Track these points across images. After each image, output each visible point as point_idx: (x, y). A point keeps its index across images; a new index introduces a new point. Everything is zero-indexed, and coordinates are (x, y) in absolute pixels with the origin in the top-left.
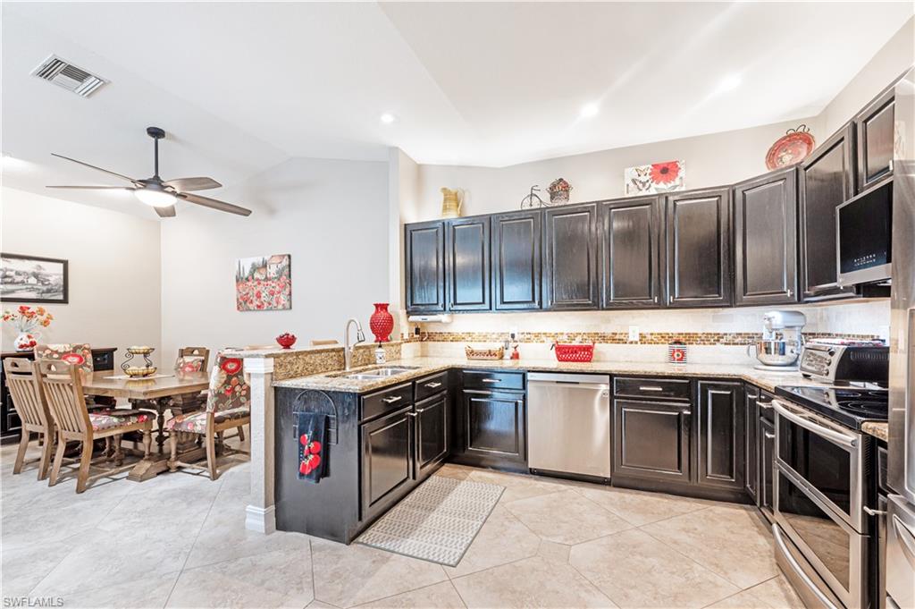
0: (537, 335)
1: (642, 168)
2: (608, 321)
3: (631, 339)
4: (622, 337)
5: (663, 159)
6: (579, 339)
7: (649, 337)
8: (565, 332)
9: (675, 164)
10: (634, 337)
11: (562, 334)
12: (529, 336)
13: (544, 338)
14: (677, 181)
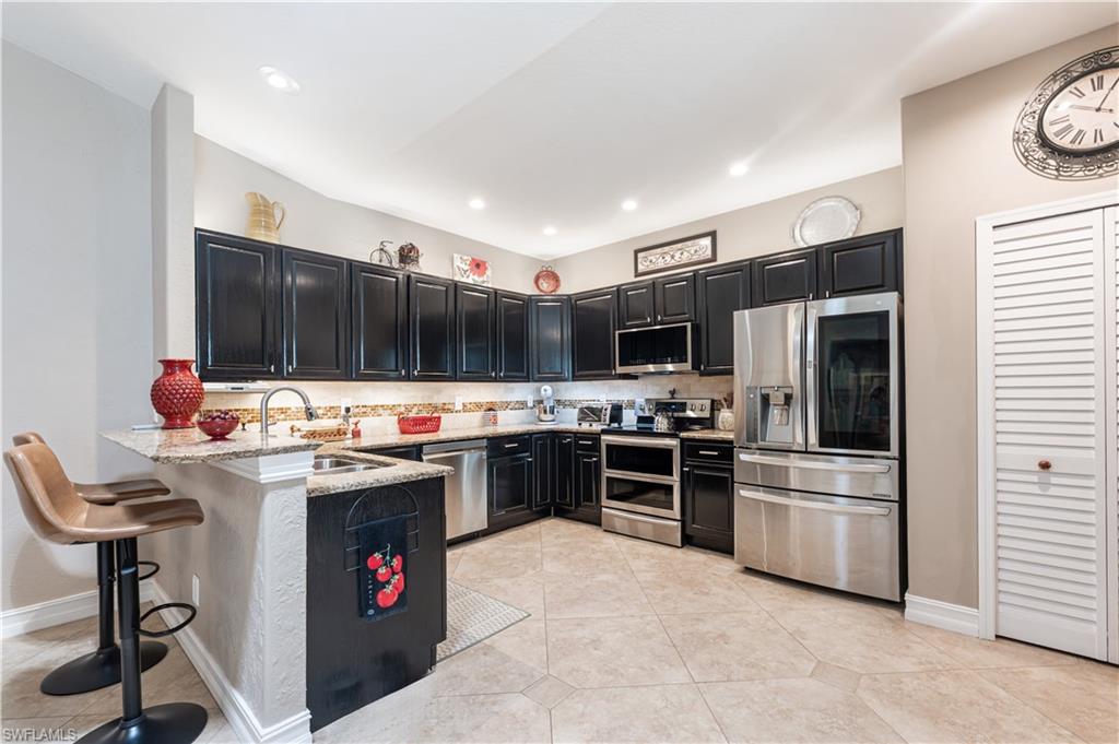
0: (374, 408)
1: (465, 258)
2: (439, 392)
3: (456, 409)
4: (450, 407)
5: (480, 257)
6: (415, 410)
7: (469, 406)
8: (403, 403)
9: (484, 263)
10: (459, 407)
11: (400, 405)
12: (364, 409)
13: (381, 411)
14: (485, 278)
